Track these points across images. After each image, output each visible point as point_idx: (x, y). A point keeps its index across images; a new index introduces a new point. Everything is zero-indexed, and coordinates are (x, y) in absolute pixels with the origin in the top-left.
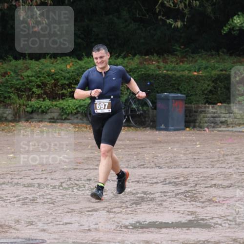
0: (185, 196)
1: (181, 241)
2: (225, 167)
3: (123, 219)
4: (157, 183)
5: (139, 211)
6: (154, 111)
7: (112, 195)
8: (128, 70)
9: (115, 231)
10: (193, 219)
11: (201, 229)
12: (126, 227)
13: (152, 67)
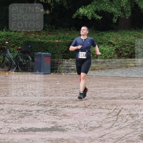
0: (50, 113)
1: (47, 139)
2: (73, 96)
3: (13, 126)
4: (34, 105)
5: (23, 122)
6: (33, 62)
7: (7, 112)
8: (18, 38)
9: (8, 133)
10: (54, 126)
11: (59, 132)
12: (15, 131)
13: (32, 37)
